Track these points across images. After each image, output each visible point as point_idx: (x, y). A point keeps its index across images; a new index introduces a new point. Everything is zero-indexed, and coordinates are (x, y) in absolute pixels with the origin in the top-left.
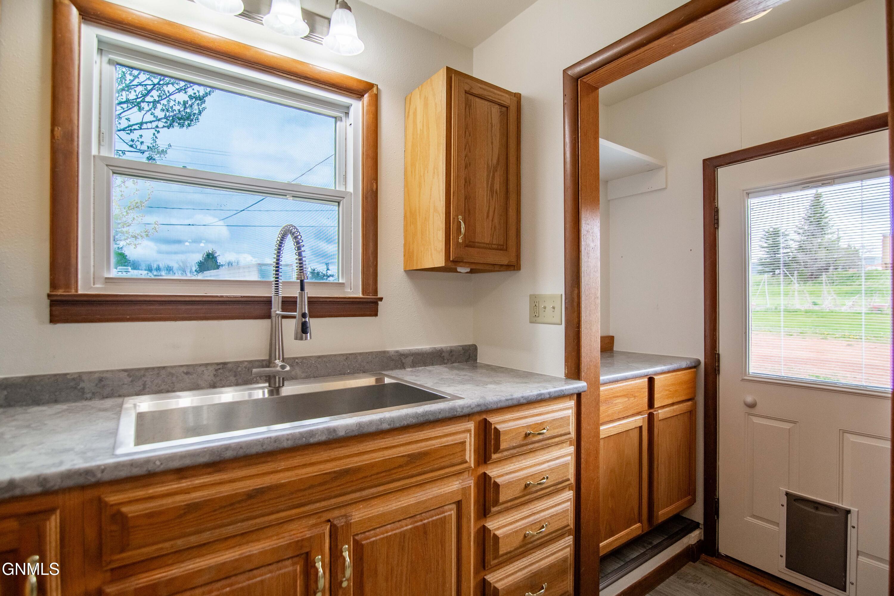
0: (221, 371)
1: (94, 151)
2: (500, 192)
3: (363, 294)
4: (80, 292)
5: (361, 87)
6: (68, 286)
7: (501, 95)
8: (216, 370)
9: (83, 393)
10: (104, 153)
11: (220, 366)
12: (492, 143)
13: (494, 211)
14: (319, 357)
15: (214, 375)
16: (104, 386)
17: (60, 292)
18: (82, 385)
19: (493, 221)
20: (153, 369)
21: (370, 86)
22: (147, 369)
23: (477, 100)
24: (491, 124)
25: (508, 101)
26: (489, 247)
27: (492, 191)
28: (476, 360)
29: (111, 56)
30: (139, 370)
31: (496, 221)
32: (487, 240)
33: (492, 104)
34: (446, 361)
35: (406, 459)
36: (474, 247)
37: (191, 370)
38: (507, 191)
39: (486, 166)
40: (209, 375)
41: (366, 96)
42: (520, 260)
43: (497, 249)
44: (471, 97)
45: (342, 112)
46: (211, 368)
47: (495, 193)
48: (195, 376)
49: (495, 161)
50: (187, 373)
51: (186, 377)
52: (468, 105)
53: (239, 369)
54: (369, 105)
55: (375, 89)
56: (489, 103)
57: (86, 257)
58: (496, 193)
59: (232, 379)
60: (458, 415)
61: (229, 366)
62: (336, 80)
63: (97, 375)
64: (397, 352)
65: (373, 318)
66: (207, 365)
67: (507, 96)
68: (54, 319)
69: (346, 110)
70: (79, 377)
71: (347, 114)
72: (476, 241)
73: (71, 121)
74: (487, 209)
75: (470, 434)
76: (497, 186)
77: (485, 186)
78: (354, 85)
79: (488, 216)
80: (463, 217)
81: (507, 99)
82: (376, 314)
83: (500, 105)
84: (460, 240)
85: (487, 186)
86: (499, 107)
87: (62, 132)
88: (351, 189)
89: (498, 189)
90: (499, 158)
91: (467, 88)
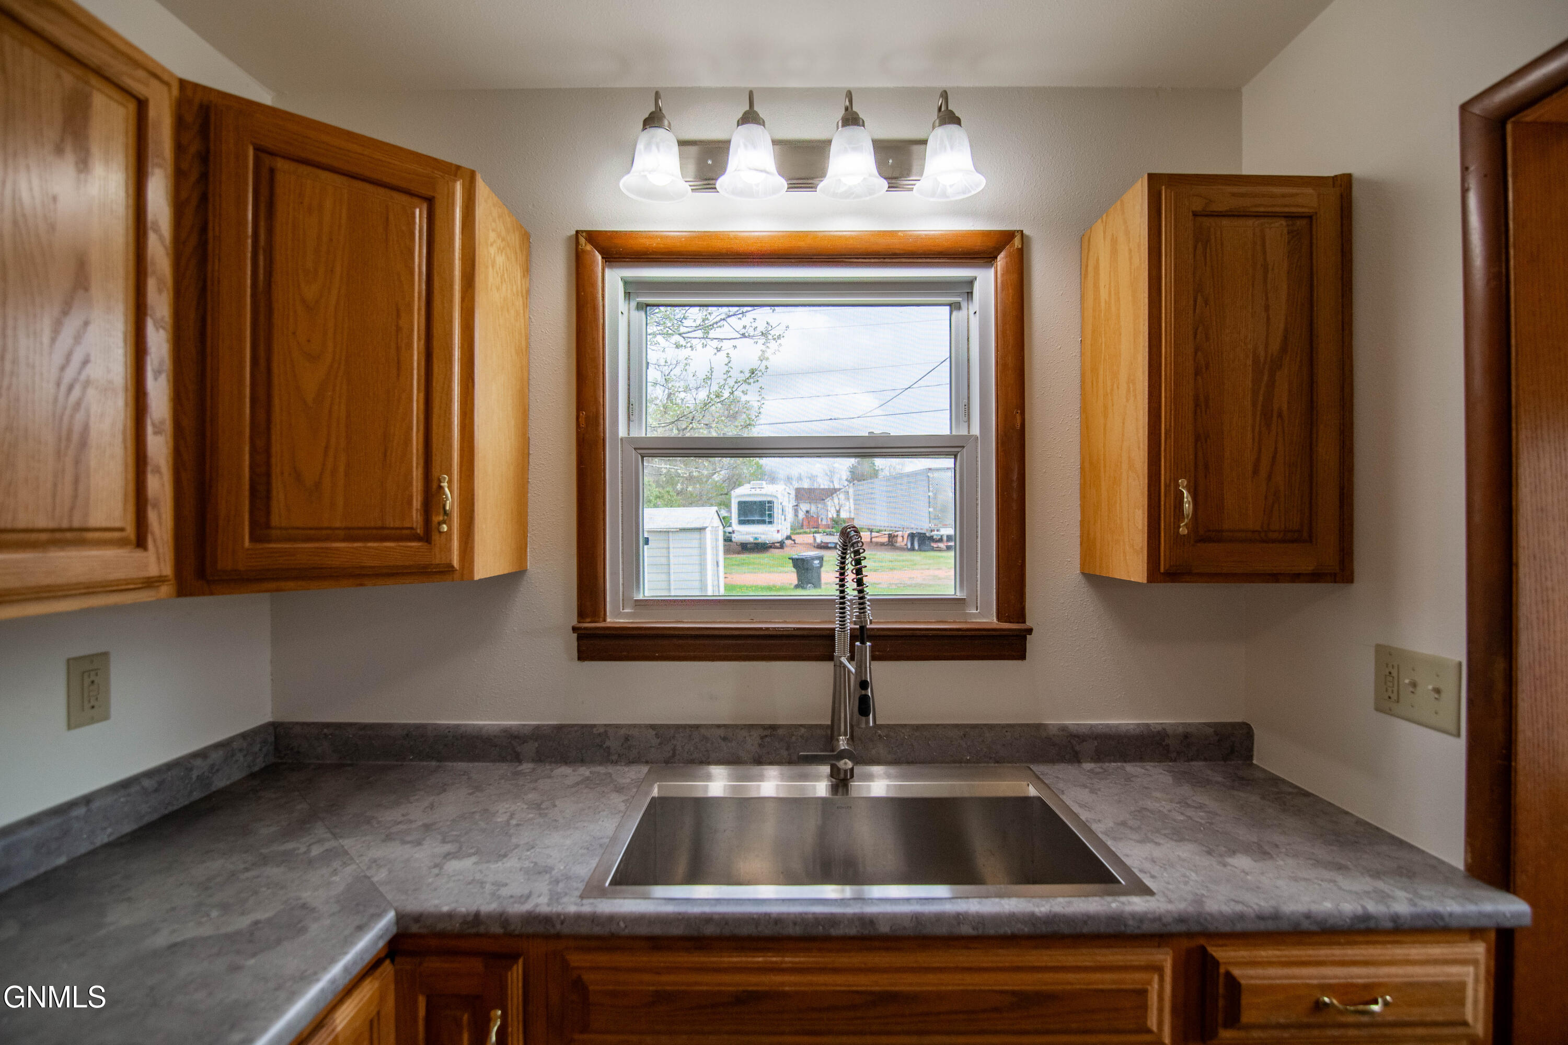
0: (768, 739)
1: (622, 432)
2: (1290, 413)
3: (999, 619)
4: (608, 623)
5: (988, 246)
6: (594, 616)
7: (1292, 195)
8: (762, 738)
9: (609, 754)
10: (634, 434)
11: (768, 732)
12: (1267, 308)
13: (1274, 458)
14: (917, 728)
15: (760, 745)
16: (630, 748)
17: (587, 624)
18: (608, 743)
19: (1269, 478)
20: (684, 727)
21: (1007, 237)
22: (678, 727)
23: (1225, 222)
24: (1265, 267)
25: (1312, 204)
26: (1261, 537)
27: (1267, 413)
28: (1250, 757)
29: (639, 299)
30: (668, 727)
31: (1279, 479)
32: (1252, 523)
33: (1262, 220)
34: (1174, 755)
36: (1219, 541)
37: (729, 734)
38: (1311, 406)
39: (1249, 362)
40: (753, 744)
41: (999, 258)
42: (1352, 561)
43: (1283, 541)
44: (1207, 222)
45: (959, 295)
46: (755, 734)
47: (1275, 418)
48: (734, 743)
49: (1275, 346)
50: (725, 739)
51: (724, 743)
52: (1201, 241)
53: (794, 738)
54: (1006, 271)
55: (1017, 242)
56: (1257, 222)
57: (615, 574)
58: (1280, 415)
59: (784, 753)
61: (780, 732)
62: (945, 245)
63: (623, 731)
64: (1064, 728)
65: (1020, 662)
66: (751, 727)
67: (1310, 191)
68: (584, 654)
69: (967, 288)
70: (605, 733)
71: (970, 294)
72: (1226, 527)
73: (596, 401)
74: (1255, 454)
75: (1162, 976)
76: (1282, 398)
77: (1248, 403)
78: (978, 244)
79: (1256, 471)
80: (1189, 482)
81: (1307, 200)
82: (1022, 656)
83: (1290, 217)
84: (1183, 530)
85: (1254, 405)
86: (1283, 222)
87: (587, 417)
88: (976, 430)
89: (1285, 407)
90: (1285, 338)
91: (1198, 205)
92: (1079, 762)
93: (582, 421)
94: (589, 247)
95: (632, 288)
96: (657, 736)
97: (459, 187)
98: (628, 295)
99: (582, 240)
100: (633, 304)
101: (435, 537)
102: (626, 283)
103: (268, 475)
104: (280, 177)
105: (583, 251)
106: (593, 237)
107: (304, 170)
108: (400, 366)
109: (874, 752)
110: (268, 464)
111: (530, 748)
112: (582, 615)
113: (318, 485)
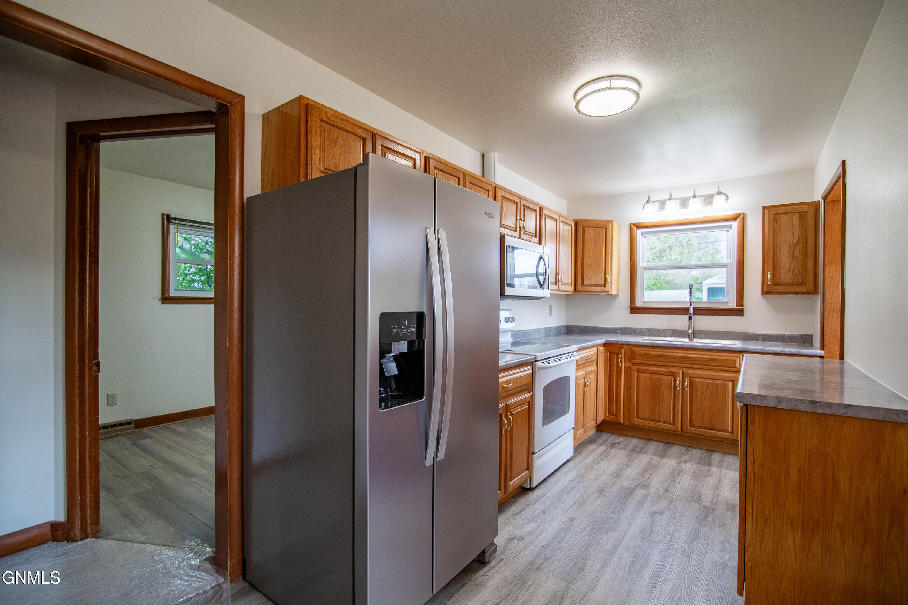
0: (674, 332)
1: (640, 265)
2: (799, 256)
3: (737, 306)
4: (637, 306)
5: (735, 217)
6: (634, 304)
7: (800, 208)
9: (636, 334)
10: (643, 265)
12: (793, 234)
13: (795, 266)
14: (712, 331)
15: (672, 333)
16: (641, 332)
17: (632, 306)
18: (636, 331)
19: (793, 271)
20: (654, 329)
21: (739, 215)
22: (652, 329)
23: (782, 215)
24: (793, 224)
25: (807, 209)
26: (791, 284)
27: (793, 257)
29: (645, 236)
30: (650, 329)
31: (796, 271)
32: (788, 281)
33: (792, 214)
35: (708, 359)
36: (777, 285)
37: (665, 330)
38: (806, 255)
39: (788, 246)
40: (670, 333)
41: (739, 220)
42: (818, 289)
43: (797, 285)
44: (776, 216)
46: (671, 331)
47: (795, 257)
48: (666, 332)
49: (795, 242)
50: (663, 331)
51: (663, 332)
52: (775, 220)
53: (680, 332)
54: (739, 222)
55: (742, 216)
56: (791, 214)
57: (638, 296)
58: (796, 257)
59: (678, 335)
60: (732, 350)
61: (677, 331)
62: (722, 218)
63: (640, 329)
64: (754, 333)
65: (742, 317)
66: (669, 330)
67: (807, 206)
68: (631, 313)
69: (730, 227)
70: (636, 329)
71: (731, 228)
72: (781, 282)
73: (635, 259)
74: (789, 266)
75: (739, 359)
76: (797, 253)
77: (787, 255)
78: (731, 217)
79: (789, 270)
80: (771, 273)
81: (806, 208)
82: (742, 315)
83: (800, 212)
84: (769, 283)
85: (789, 255)
86: (799, 214)
87: (633, 263)
88: (732, 262)
89: (798, 255)
90: (798, 240)
91: (774, 212)
92: (758, 341)
93: (631, 264)
94: (633, 226)
95: (642, 234)
96: (648, 330)
97: (610, 224)
98: (642, 235)
99: (632, 225)
100: (643, 237)
101: (606, 286)
102: (641, 232)
103: (584, 276)
104: (585, 230)
105: (632, 227)
106: (634, 224)
107: (588, 228)
108: (601, 257)
109: (701, 336)
110: (584, 274)
111: (619, 331)
112: (631, 304)
113: (590, 277)
